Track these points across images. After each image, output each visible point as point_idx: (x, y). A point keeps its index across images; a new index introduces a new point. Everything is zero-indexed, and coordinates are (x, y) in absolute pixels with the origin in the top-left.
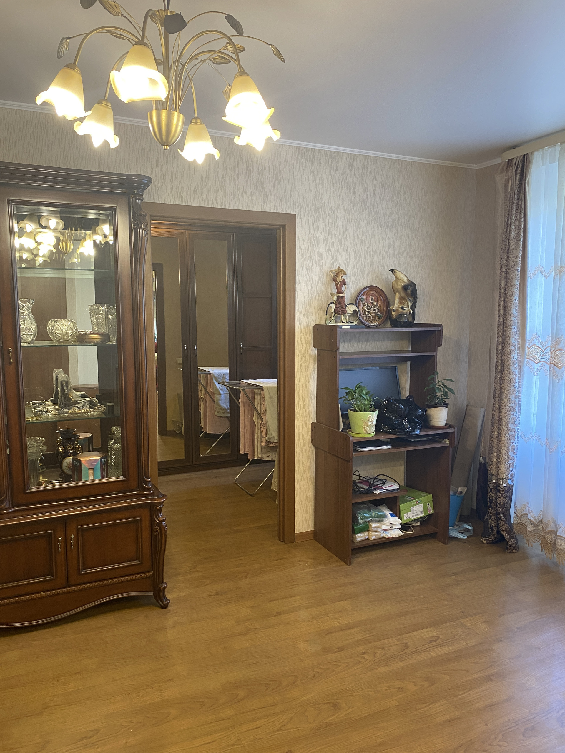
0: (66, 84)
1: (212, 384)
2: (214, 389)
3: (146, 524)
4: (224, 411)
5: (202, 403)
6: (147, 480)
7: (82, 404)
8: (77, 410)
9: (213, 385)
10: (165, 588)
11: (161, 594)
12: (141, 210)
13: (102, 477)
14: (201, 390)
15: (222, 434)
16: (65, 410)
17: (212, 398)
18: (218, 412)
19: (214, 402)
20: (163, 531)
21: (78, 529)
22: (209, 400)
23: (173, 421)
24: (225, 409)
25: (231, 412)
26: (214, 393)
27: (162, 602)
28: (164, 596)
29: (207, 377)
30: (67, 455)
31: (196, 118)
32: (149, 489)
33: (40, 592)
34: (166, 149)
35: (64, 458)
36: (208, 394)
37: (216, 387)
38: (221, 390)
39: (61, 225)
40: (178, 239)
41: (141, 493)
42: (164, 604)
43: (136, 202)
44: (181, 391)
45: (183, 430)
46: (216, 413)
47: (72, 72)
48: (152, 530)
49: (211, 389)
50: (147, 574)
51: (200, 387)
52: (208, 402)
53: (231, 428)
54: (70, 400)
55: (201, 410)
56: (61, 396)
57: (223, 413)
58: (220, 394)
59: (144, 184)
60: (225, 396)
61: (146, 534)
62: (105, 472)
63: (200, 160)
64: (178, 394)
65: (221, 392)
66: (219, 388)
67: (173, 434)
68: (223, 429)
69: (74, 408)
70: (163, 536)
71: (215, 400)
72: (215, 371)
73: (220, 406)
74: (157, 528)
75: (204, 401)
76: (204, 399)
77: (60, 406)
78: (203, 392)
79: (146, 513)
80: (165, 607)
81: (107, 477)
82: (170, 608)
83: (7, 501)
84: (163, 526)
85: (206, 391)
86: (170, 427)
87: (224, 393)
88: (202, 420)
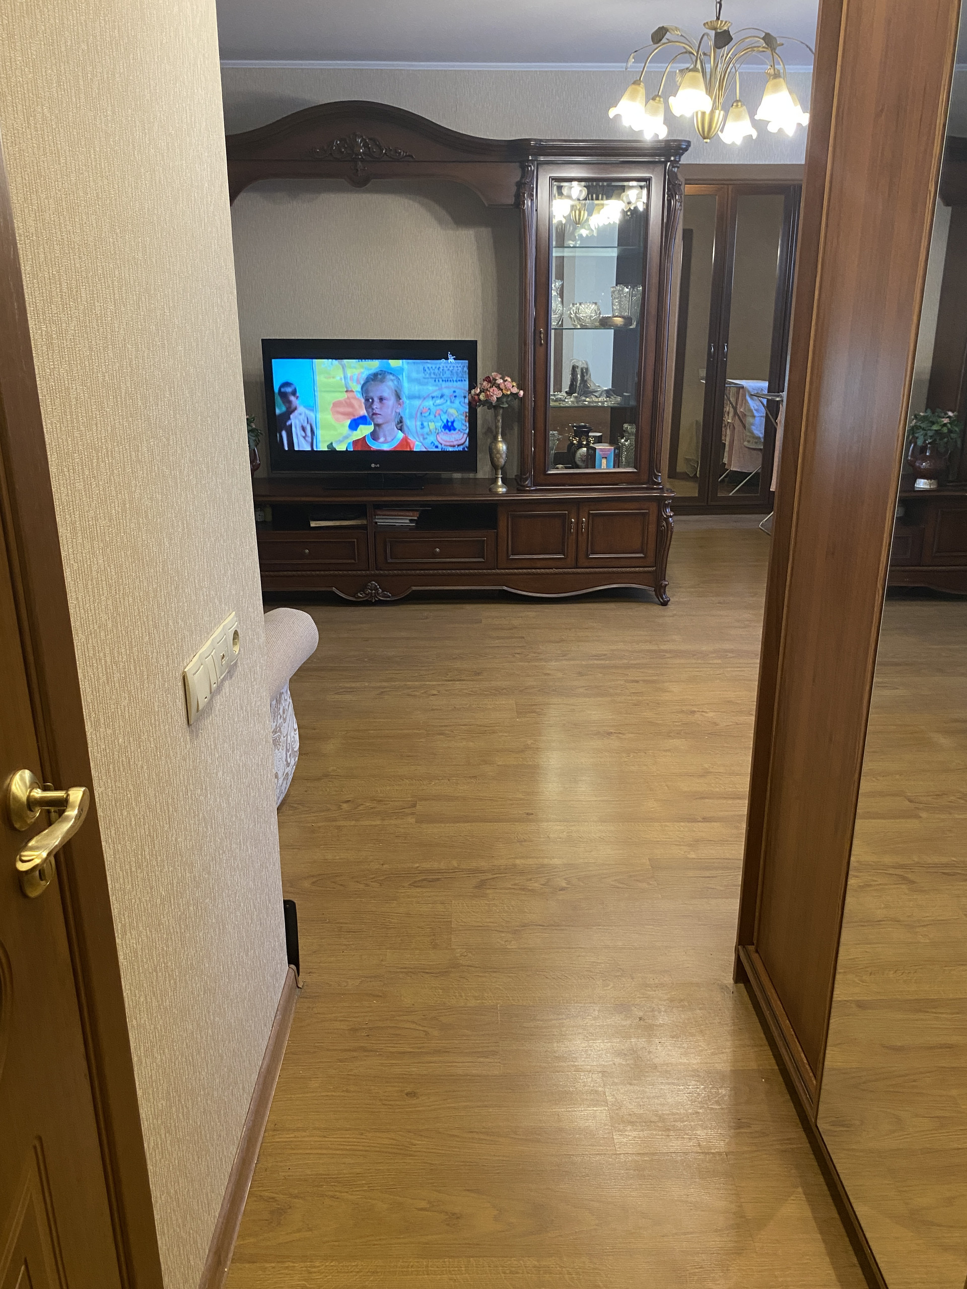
0: (633, 98)
1: (744, 402)
2: (746, 409)
3: (653, 518)
4: (756, 441)
5: (728, 430)
6: (657, 474)
7: (600, 392)
8: (595, 399)
9: (745, 404)
10: (666, 585)
11: (662, 591)
12: (677, 179)
13: (614, 467)
14: (728, 413)
15: (751, 473)
16: (584, 398)
17: (741, 421)
18: (749, 442)
19: (744, 427)
20: (669, 527)
21: (589, 513)
22: (737, 422)
23: (687, 459)
24: (759, 438)
25: (765, 444)
26: (745, 415)
27: (662, 598)
28: (665, 593)
29: (738, 393)
30: (580, 446)
31: (737, 101)
32: (659, 484)
33: (552, 569)
34: (706, 142)
35: (578, 449)
36: (738, 416)
37: (749, 406)
38: (756, 410)
39: (585, 192)
40: (717, 197)
41: (651, 486)
42: (664, 601)
43: (672, 170)
44: (700, 418)
45: (698, 472)
46: (746, 443)
47: (637, 87)
48: (659, 525)
49: (743, 408)
50: (650, 569)
51: (727, 409)
52: (736, 427)
53: (763, 467)
54: (588, 388)
55: (725, 441)
56: (580, 384)
57: (756, 443)
58: (754, 416)
59: (682, 149)
60: (760, 419)
61: (652, 528)
62: (617, 464)
63: (739, 141)
64: (697, 421)
65: (756, 414)
66: (753, 408)
67: (685, 477)
68: (753, 467)
69: (592, 396)
70: (669, 532)
71: (747, 425)
72: (749, 384)
73: (752, 433)
74: (664, 523)
75: (731, 427)
76: (732, 425)
77: (578, 394)
78: (731, 414)
79: (653, 507)
80: (665, 604)
81: (618, 467)
82: (670, 606)
83: (529, 479)
84: (669, 521)
85: (735, 413)
86: (681, 467)
87: (760, 415)
88: (726, 454)
